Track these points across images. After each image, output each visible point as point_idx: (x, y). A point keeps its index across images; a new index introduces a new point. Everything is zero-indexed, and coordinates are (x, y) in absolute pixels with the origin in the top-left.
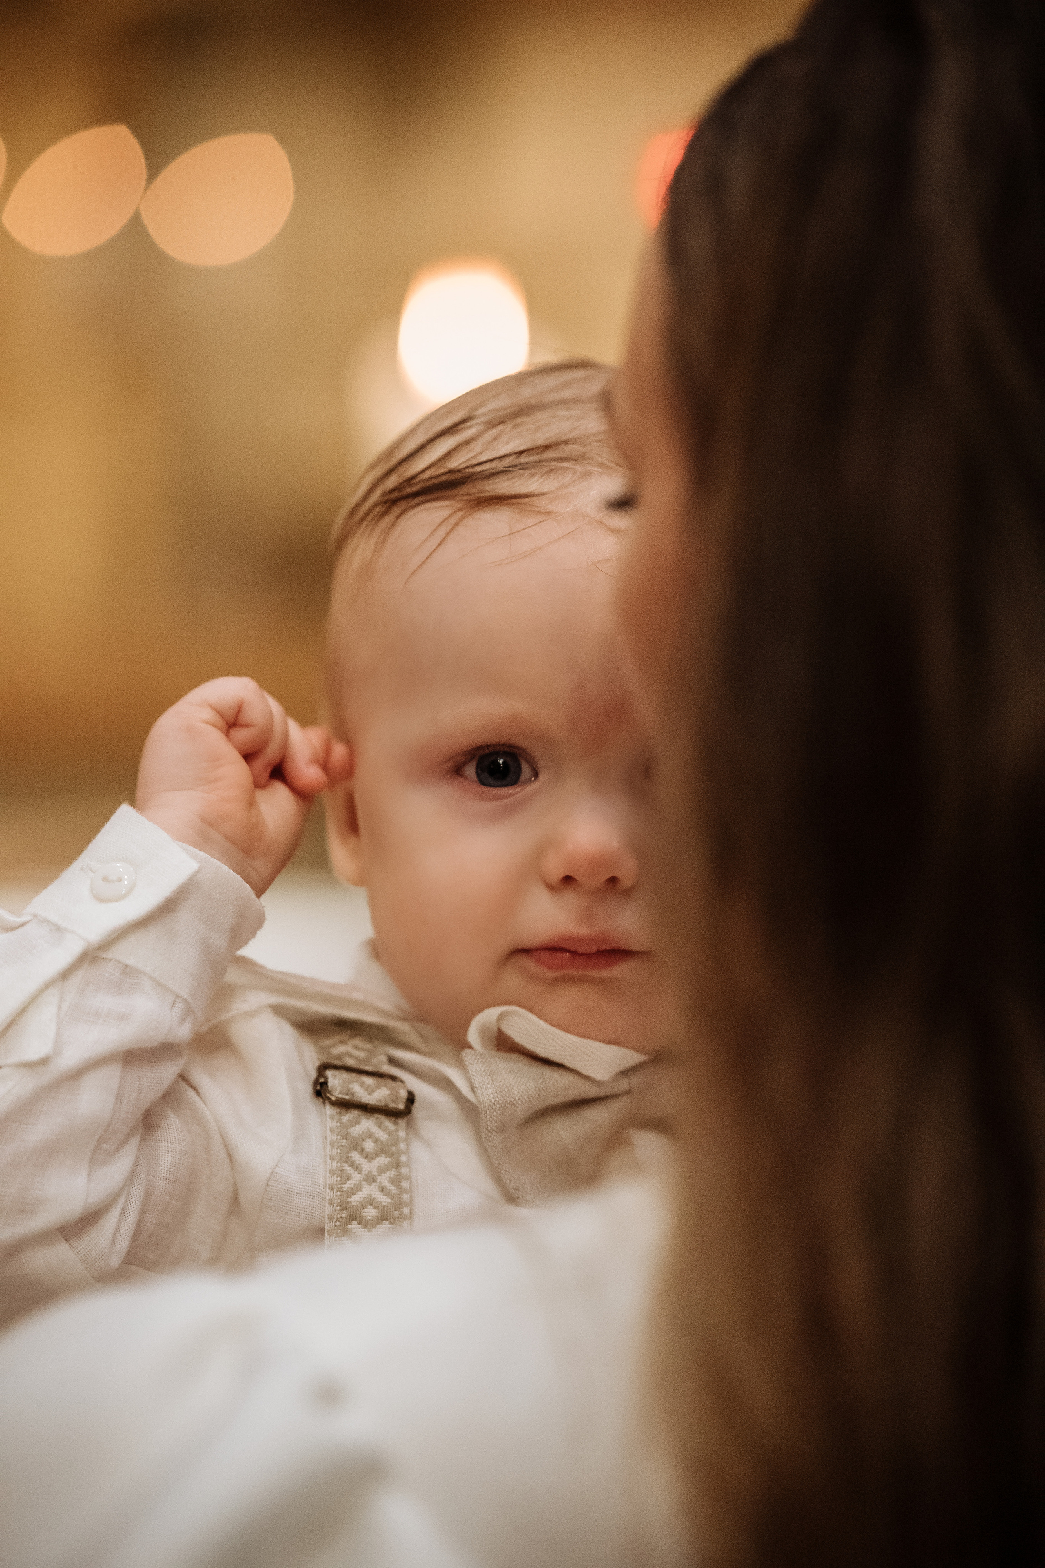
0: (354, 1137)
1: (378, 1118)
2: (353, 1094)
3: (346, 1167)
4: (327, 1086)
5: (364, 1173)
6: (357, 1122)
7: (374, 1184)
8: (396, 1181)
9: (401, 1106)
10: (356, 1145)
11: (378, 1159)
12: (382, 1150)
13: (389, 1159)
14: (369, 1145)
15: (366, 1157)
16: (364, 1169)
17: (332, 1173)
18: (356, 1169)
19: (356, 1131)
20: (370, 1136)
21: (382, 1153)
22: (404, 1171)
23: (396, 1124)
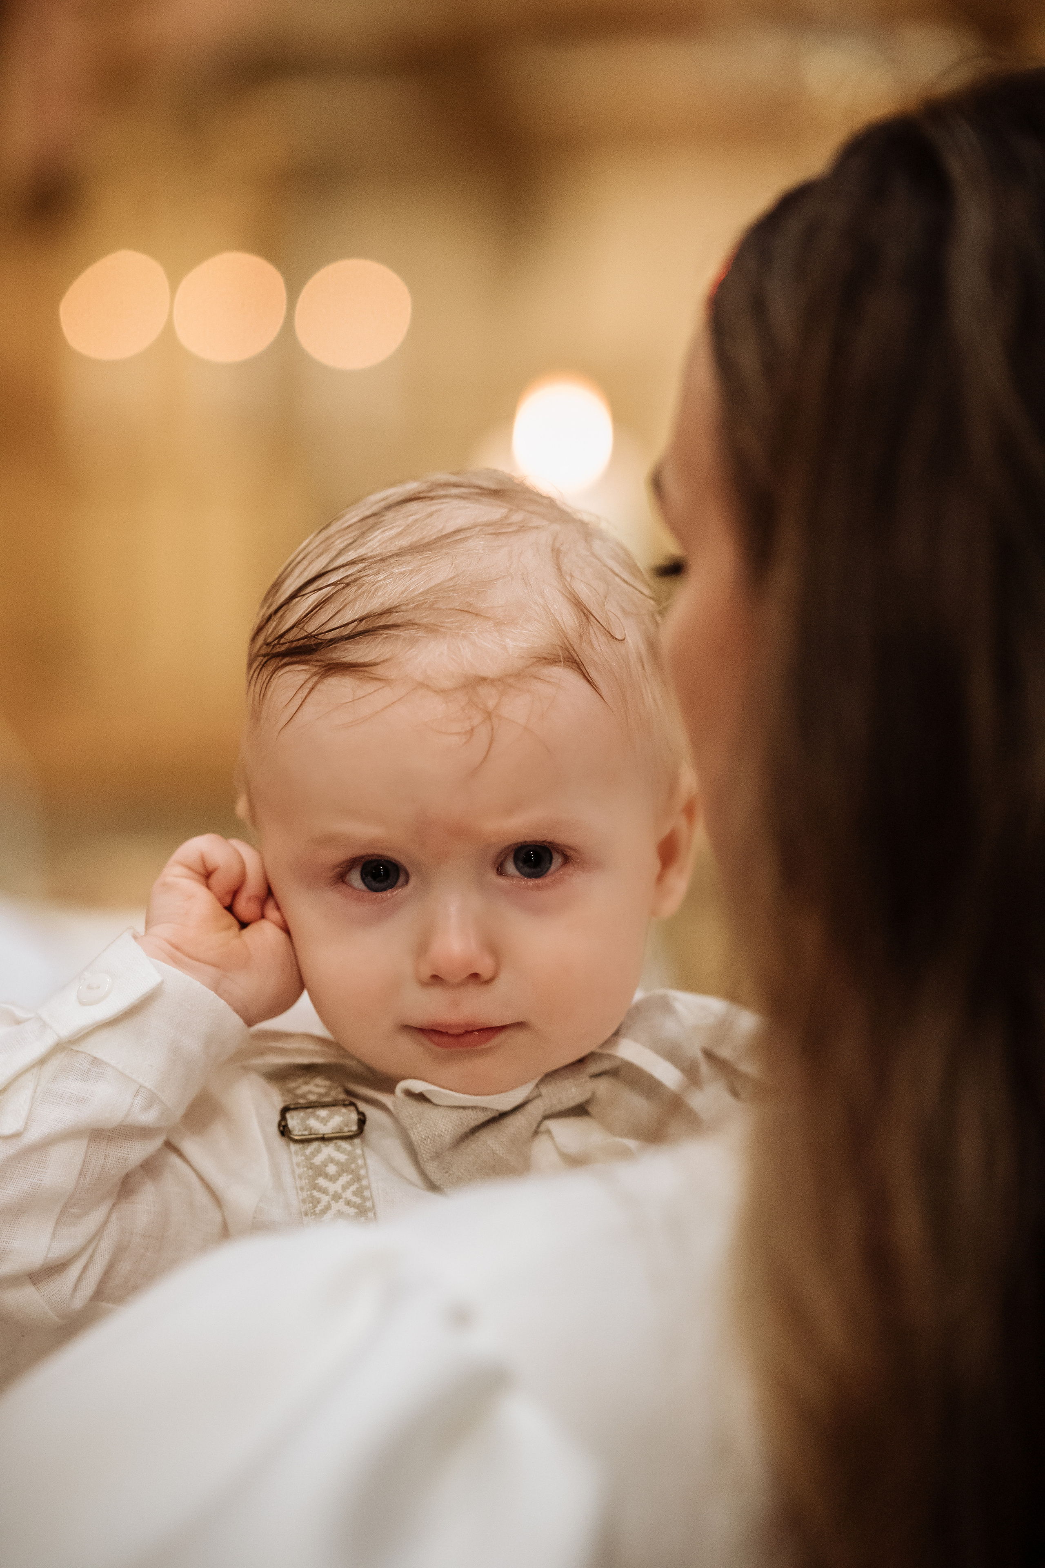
0: (317, 1166)
1: (336, 1144)
2: (311, 1129)
3: (315, 1193)
4: (288, 1128)
5: (331, 1193)
6: (318, 1151)
7: (341, 1200)
8: (358, 1193)
9: (354, 1128)
10: (320, 1171)
11: (341, 1178)
12: (344, 1168)
13: (350, 1176)
14: (332, 1169)
15: (331, 1180)
16: (330, 1191)
17: (304, 1201)
18: (324, 1193)
19: (318, 1160)
20: (331, 1160)
21: (344, 1172)
22: (364, 1182)
23: (352, 1145)
